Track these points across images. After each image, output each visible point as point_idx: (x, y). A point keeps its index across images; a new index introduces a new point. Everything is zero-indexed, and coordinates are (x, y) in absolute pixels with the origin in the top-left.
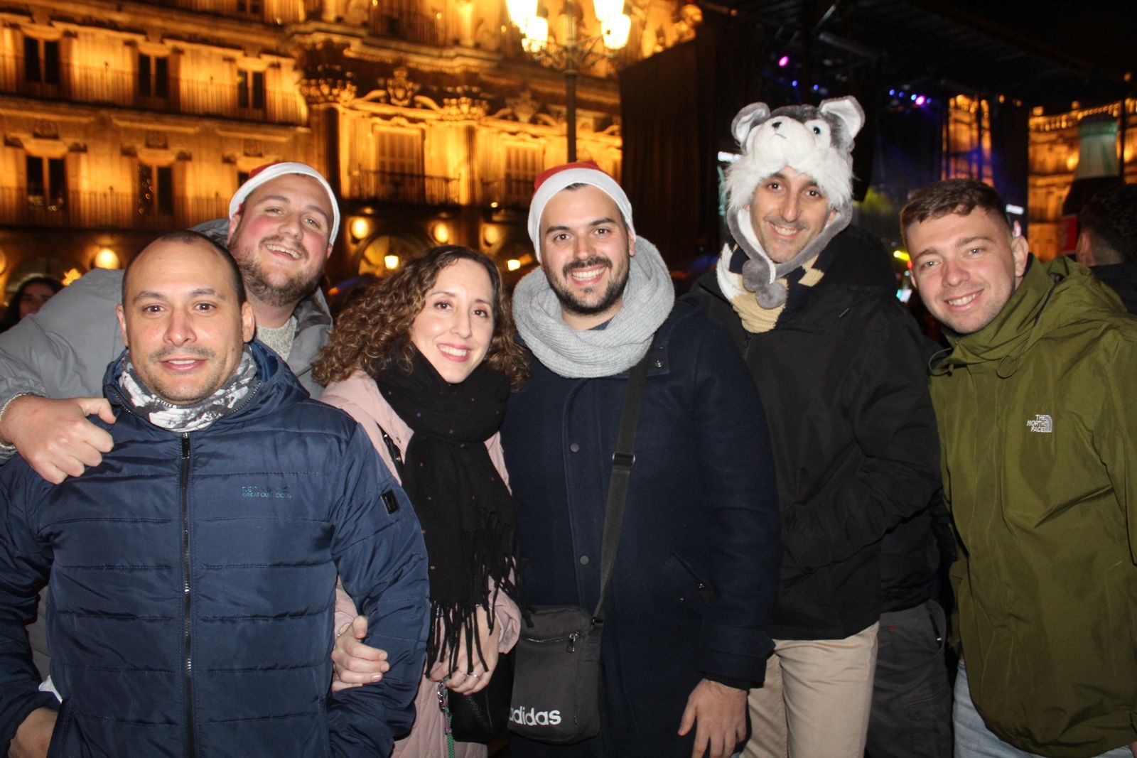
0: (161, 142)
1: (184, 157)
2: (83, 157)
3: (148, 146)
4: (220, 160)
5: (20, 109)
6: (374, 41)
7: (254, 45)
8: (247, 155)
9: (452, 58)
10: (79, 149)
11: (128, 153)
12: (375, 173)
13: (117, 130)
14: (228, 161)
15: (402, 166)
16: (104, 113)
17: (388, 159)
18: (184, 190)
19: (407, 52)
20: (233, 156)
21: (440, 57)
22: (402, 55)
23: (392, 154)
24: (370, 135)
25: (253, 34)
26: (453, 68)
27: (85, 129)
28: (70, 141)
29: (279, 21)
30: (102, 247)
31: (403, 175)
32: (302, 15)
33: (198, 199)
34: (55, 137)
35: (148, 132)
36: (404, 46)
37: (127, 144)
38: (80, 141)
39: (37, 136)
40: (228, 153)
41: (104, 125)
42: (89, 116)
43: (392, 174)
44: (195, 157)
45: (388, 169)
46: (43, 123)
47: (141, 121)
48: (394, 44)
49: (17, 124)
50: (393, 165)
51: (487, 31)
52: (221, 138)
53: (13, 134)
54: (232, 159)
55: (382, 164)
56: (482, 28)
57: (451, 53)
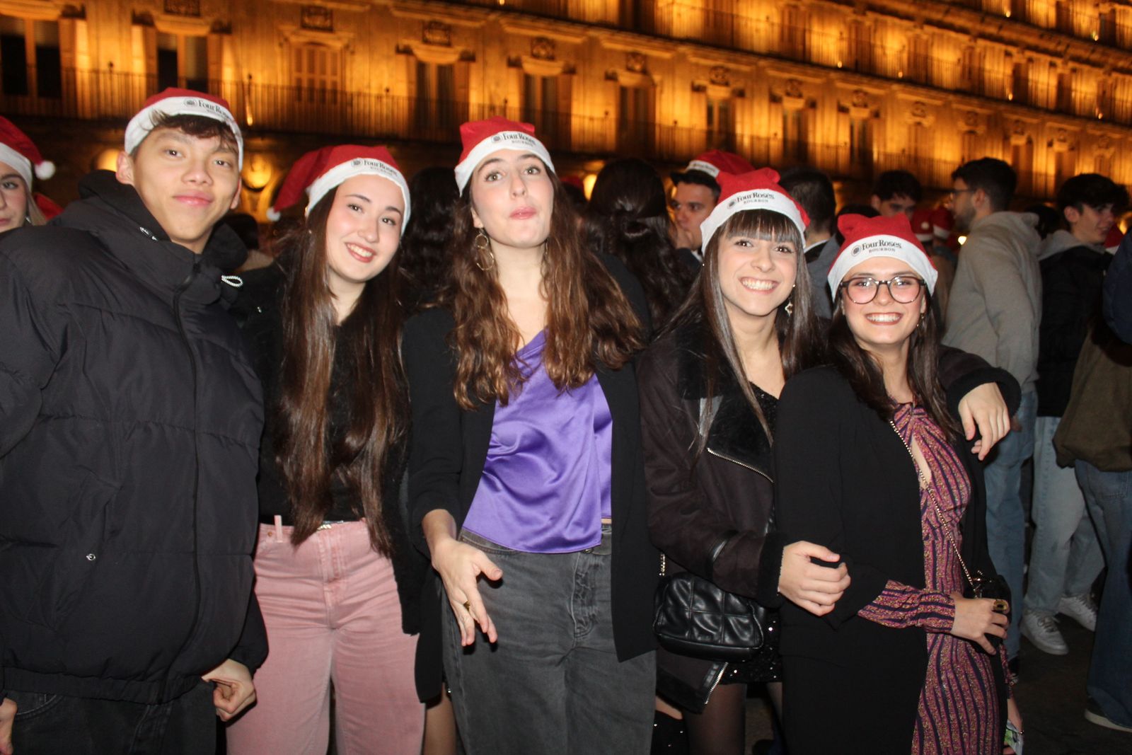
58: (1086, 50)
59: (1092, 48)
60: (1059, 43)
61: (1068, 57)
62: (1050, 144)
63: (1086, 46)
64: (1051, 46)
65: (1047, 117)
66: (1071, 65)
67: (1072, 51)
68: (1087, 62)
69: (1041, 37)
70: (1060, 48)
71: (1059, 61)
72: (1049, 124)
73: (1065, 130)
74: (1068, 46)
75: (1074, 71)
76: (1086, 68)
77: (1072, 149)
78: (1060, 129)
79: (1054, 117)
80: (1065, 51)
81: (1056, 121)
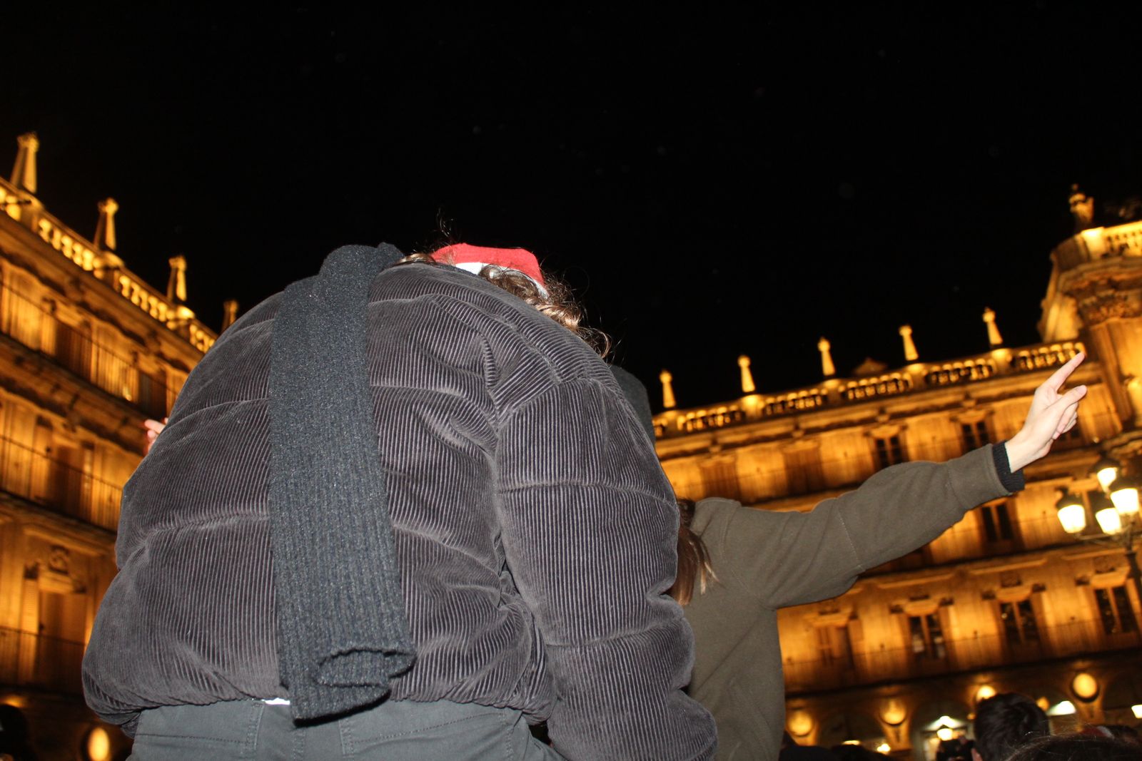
0: (1012, 580)
1: (1039, 589)
2: (951, 609)
3: (1004, 586)
4: (1072, 583)
5: (896, 581)
7: (1080, 468)
8: (1098, 572)
10: (947, 603)
11: (988, 596)
13: (974, 579)
14: (1081, 582)
16: (960, 568)
18: (1043, 620)
20: (1084, 577)
25: (1076, 458)
27: (948, 585)
28: (938, 597)
29: (1096, 440)
30: (982, 684)
32: (1119, 427)
33: (1059, 626)
34: (926, 597)
35: (1002, 573)
37: (986, 589)
38: (946, 595)
39: (913, 599)
40: (1079, 575)
41: (963, 577)
42: (948, 573)
44: (1048, 586)
46: (916, 588)
47: (992, 566)
49: (896, 593)
52: (1069, 563)
53: (895, 603)
54: (1085, 580)
58: (112, 416)
59: (122, 414)
60: (57, 387)
61: (76, 420)
62: (31, 574)
63: (111, 407)
64: (43, 390)
65: (23, 516)
66: (82, 433)
67: (83, 410)
68: (115, 438)
69: (19, 362)
70: (59, 398)
71: (57, 421)
72: (29, 532)
73: (67, 552)
74: (76, 397)
75: (88, 446)
76: (113, 447)
77: (81, 590)
78: (55, 547)
79: (40, 519)
80: (71, 407)
81: (43, 528)
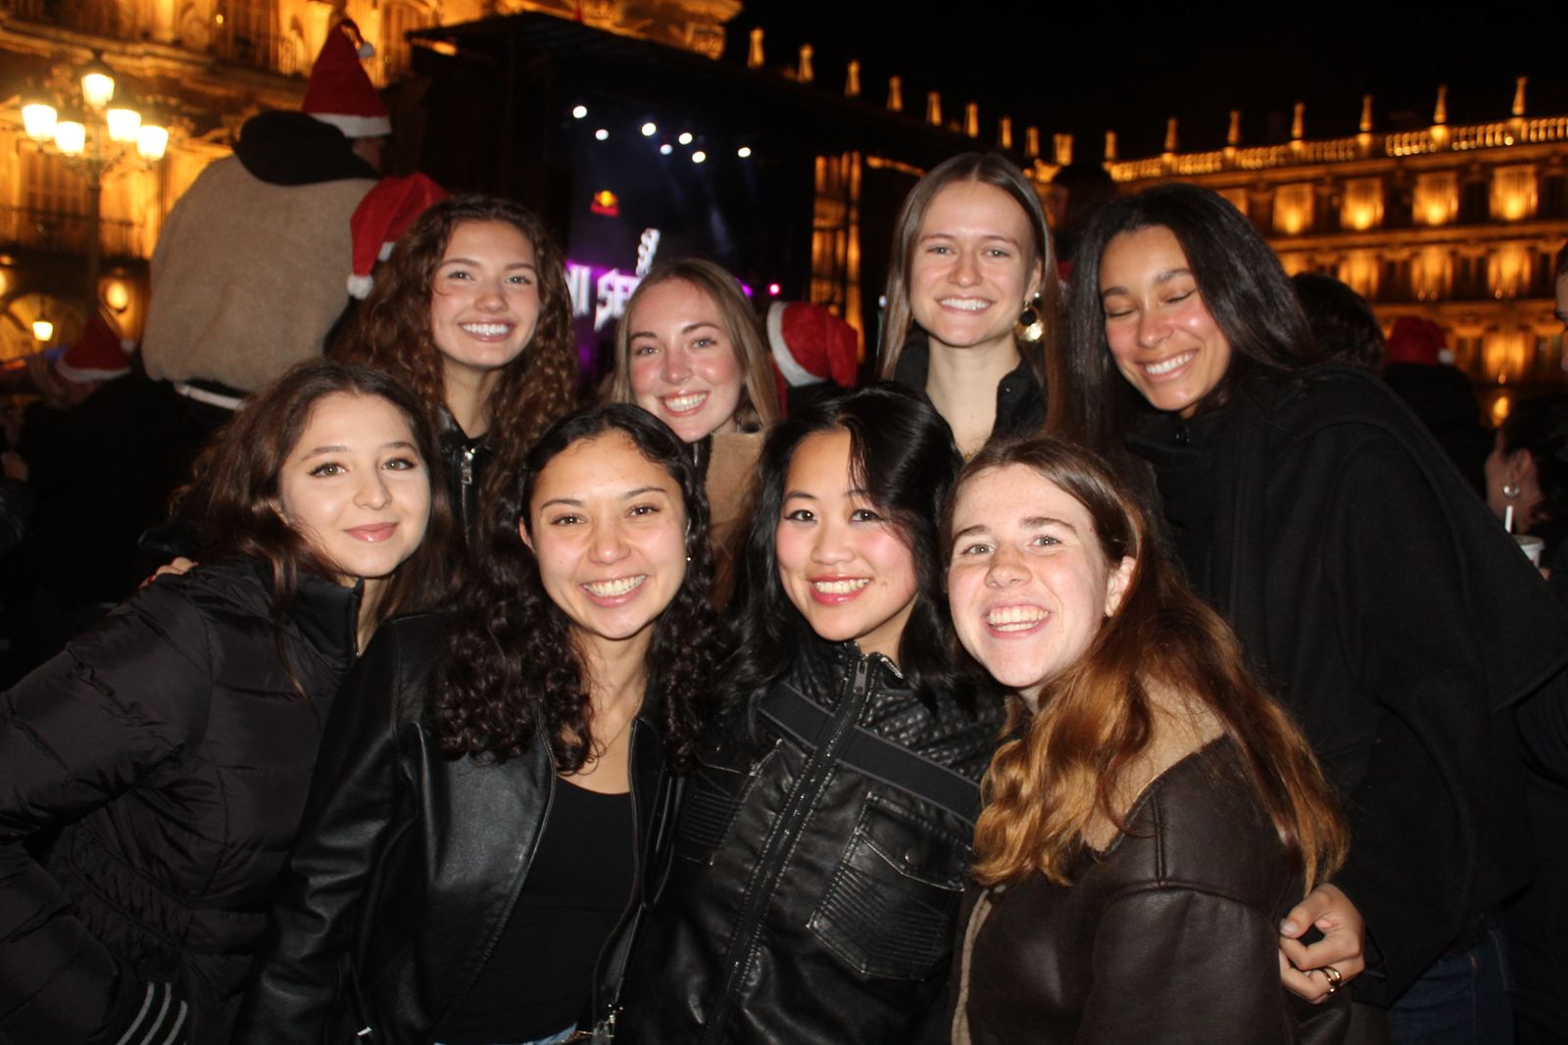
6: (20, 25)
9: (140, 57)
12: (19, 210)
15: (62, 201)
17: (40, 190)
19: (71, 44)
21: (123, 54)
22: (66, 48)
23: (47, 183)
24: (14, 156)
26: (142, 69)
31: (62, 215)
36: (66, 35)
43: (47, 212)
45: (40, 205)
48: (52, 32)
50: (47, 199)
51: (198, 19)
55: (30, 197)
56: (190, 14)
57: (140, 49)
